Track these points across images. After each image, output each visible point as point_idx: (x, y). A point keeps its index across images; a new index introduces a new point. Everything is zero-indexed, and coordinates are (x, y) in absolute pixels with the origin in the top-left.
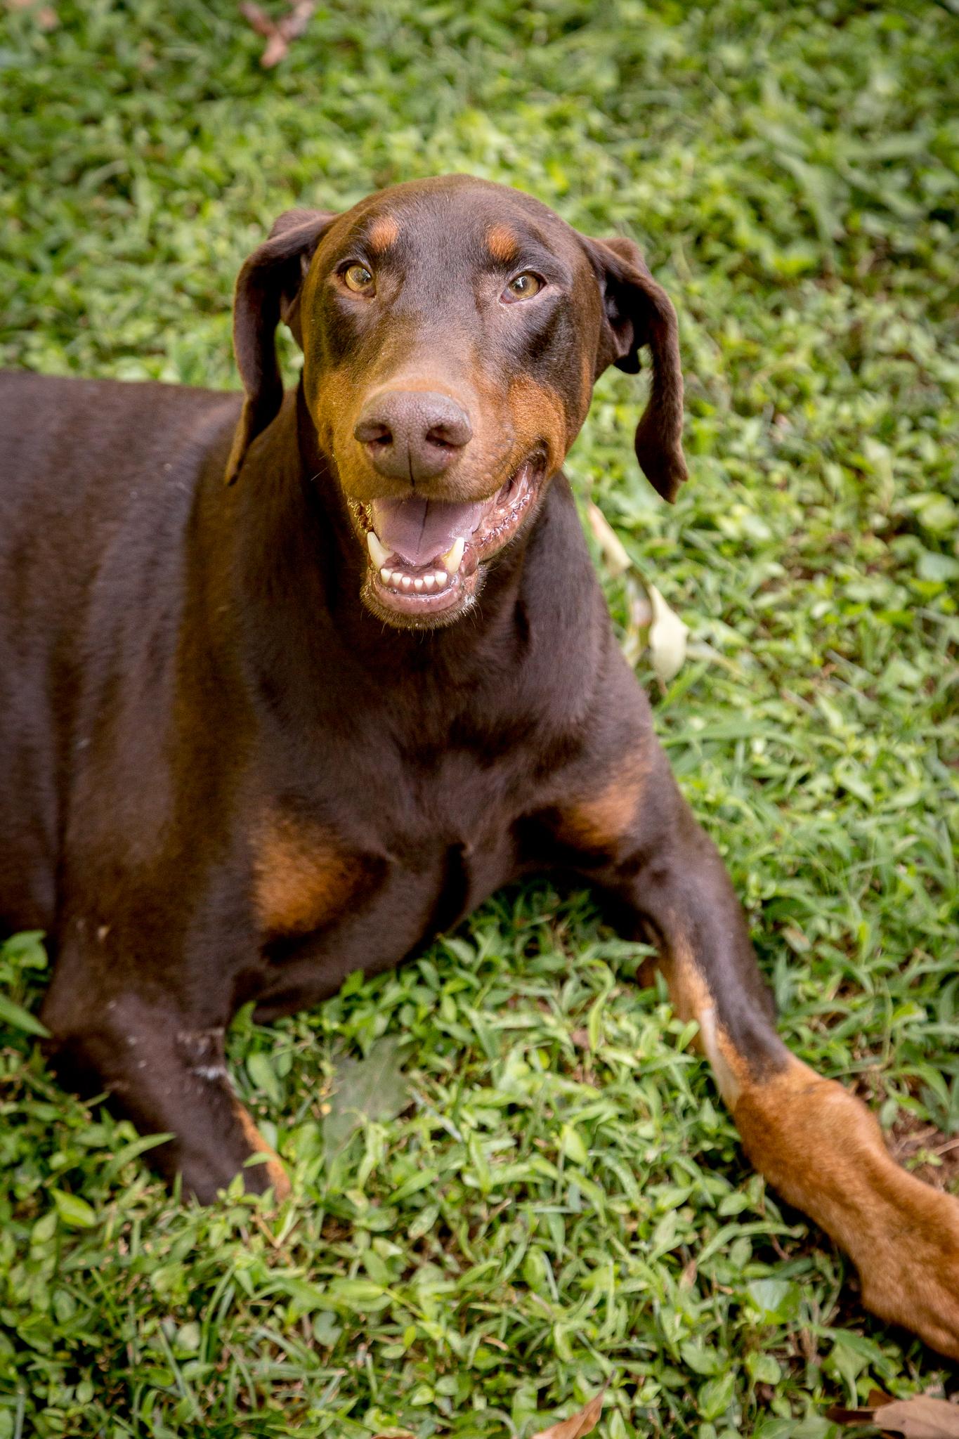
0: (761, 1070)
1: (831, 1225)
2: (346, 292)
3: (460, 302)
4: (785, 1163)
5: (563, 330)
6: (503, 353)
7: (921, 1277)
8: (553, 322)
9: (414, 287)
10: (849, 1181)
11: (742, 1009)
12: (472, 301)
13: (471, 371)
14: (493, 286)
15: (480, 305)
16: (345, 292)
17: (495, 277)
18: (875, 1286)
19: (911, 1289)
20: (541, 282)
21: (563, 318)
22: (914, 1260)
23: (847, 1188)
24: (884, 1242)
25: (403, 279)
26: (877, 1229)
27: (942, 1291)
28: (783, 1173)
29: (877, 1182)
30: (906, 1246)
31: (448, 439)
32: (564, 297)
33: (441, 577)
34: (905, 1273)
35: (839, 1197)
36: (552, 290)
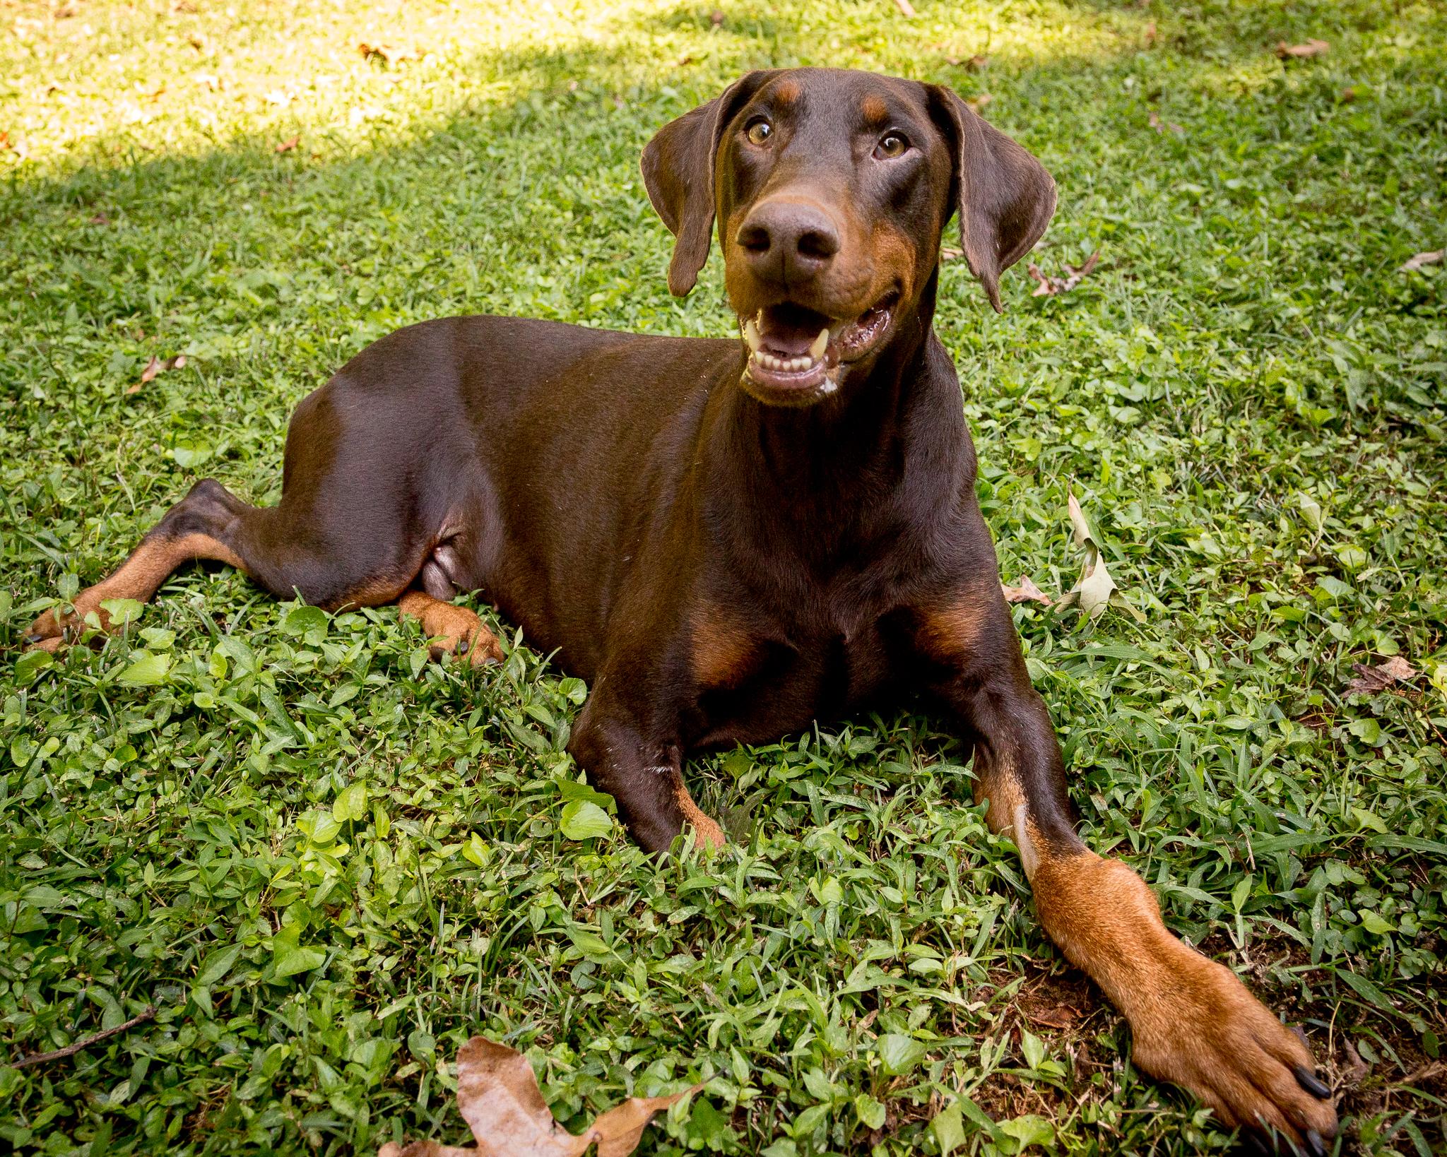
0: (1059, 850)
1: (1108, 981)
2: (749, 146)
3: (842, 152)
4: (1071, 922)
5: (920, 188)
6: (869, 197)
7: (1187, 1034)
8: (913, 179)
9: (801, 139)
10: (1126, 941)
11: (1050, 812)
12: (849, 154)
13: (843, 201)
14: (867, 143)
15: (856, 158)
17: (868, 137)
18: (1144, 1041)
19: (1179, 1045)
20: (907, 145)
21: (922, 177)
22: (1183, 1018)
23: (1124, 947)
24: (1154, 998)
25: (793, 132)
26: (1150, 985)
27: (1208, 1048)
28: (1069, 932)
29: (1151, 942)
30: (1175, 1003)
31: (820, 247)
32: (924, 159)
33: (806, 361)
34: (1174, 1028)
35: (1116, 955)
36: (913, 153)
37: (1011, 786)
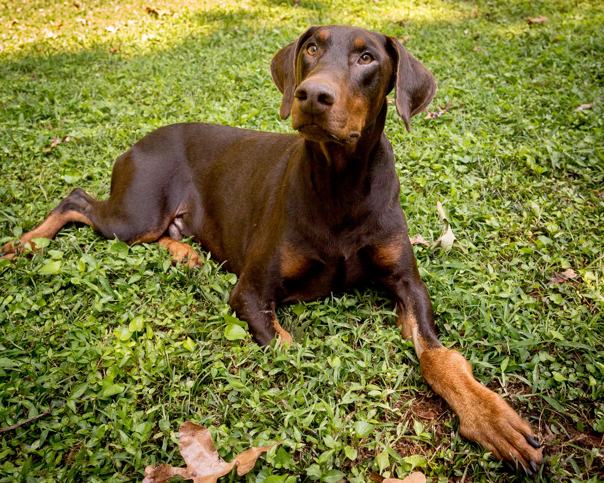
0: (431, 346)
1: (450, 400)
3: (344, 61)
4: (436, 375)
5: (377, 78)
6: (354, 81)
7: (482, 421)
9: (328, 54)
10: (458, 383)
11: (427, 330)
12: (347, 62)
14: (355, 57)
15: (350, 64)
16: (308, 55)
17: (355, 55)
18: (465, 424)
19: (479, 426)
20: (373, 59)
21: (378, 73)
22: (481, 415)
23: (457, 386)
24: (469, 407)
25: (325, 51)
26: (467, 401)
27: (491, 427)
28: (434, 379)
29: (468, 384)
30: (477, 409)
31: (327, 100)
32: (379, 66)
34: (477, 419)
35: (454, 389)
36: (375, 63)
37: (412, 320)
